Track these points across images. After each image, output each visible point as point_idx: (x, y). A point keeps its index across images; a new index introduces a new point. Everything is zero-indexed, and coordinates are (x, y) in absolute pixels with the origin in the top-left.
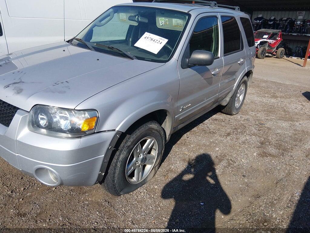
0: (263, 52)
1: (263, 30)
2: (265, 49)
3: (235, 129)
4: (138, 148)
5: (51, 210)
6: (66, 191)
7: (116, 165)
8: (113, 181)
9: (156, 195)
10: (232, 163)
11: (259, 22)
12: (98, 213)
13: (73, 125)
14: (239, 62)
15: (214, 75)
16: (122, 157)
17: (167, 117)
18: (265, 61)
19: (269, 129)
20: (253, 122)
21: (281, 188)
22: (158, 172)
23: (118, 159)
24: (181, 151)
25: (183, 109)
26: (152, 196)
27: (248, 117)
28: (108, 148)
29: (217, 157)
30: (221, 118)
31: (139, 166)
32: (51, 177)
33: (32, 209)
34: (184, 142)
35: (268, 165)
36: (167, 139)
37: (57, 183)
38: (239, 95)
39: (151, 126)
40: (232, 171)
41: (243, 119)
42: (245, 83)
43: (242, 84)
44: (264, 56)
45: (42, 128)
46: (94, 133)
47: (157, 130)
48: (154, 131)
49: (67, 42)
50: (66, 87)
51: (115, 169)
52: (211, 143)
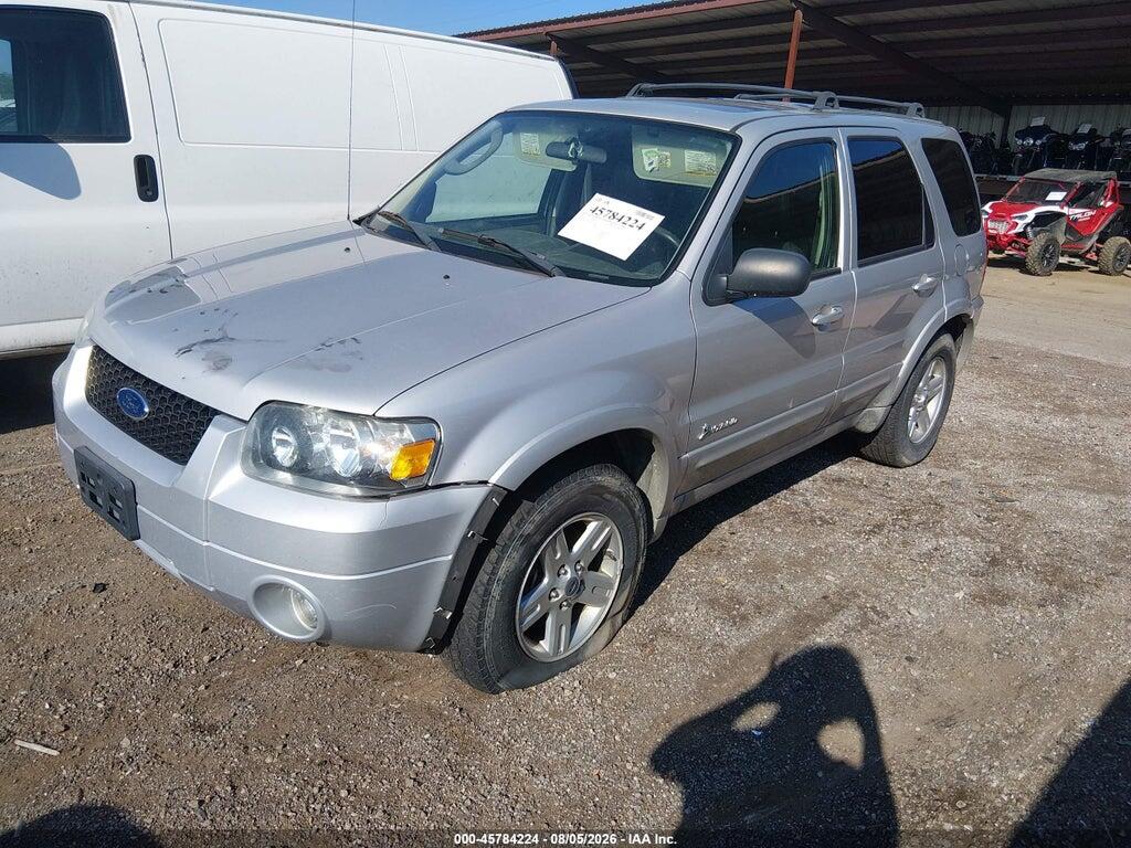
0: (1046, 249)
1: (1046, 172)
2: (1053, 241)
3: (903, 512)
4: (558, 547)
5: (290, 719)
6: (335, 671)
7: (486, 590)
8: (478, 641)
9: (612, 698)
10: (875, 617)
11: (1034, 144)
12: (427, 736)
13: (365, 459)
14: (916, 287)
15: (819, 326)
16: (506, 566)
17: (655, 457)
18: (1054, 284)
19: (1027, 516)
20: (974, 492)
21: (1034, 704)
22: (622, 632)
23: (494, 573)
24: (706, 573)
25: (708, 432)
26: (599, 701)
27: (957, 474)
28: (465, 537)
29: (825, 597)
30: (860, 475)
31: (561, 607)
32: (298, 614)
33: (235, 714)
34: (717, 548)
35: (1002, 632)
36: (655, 528)
37: (311, 633)
38: (923, 399)
39: (599, 478)
40: (872, 642)
41: (939, 480)
42: (946, 357)
43: (932, 359)
44: (1053, 265)
45: (281, 468)
46: (426, 488)
47: (618, 495)
48: (608, 497)
49: (355, 222)
50: (352, 354)
51: (484, 604)
52: (812, 553)
